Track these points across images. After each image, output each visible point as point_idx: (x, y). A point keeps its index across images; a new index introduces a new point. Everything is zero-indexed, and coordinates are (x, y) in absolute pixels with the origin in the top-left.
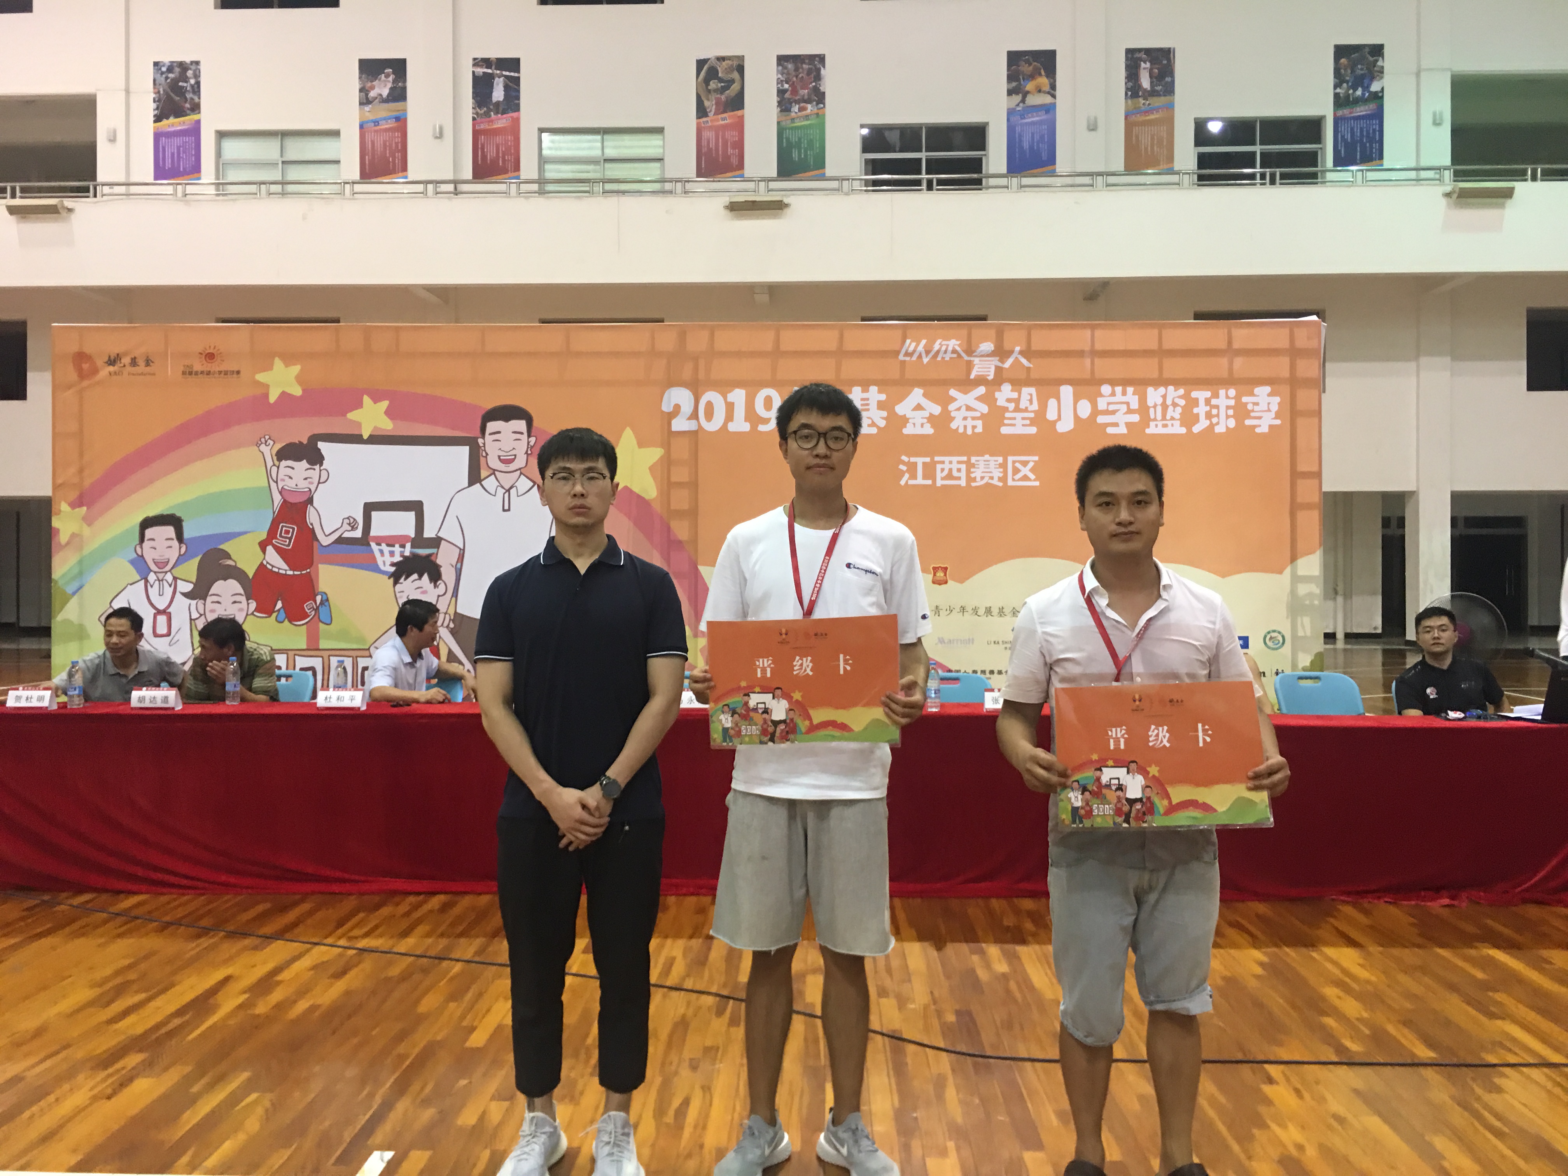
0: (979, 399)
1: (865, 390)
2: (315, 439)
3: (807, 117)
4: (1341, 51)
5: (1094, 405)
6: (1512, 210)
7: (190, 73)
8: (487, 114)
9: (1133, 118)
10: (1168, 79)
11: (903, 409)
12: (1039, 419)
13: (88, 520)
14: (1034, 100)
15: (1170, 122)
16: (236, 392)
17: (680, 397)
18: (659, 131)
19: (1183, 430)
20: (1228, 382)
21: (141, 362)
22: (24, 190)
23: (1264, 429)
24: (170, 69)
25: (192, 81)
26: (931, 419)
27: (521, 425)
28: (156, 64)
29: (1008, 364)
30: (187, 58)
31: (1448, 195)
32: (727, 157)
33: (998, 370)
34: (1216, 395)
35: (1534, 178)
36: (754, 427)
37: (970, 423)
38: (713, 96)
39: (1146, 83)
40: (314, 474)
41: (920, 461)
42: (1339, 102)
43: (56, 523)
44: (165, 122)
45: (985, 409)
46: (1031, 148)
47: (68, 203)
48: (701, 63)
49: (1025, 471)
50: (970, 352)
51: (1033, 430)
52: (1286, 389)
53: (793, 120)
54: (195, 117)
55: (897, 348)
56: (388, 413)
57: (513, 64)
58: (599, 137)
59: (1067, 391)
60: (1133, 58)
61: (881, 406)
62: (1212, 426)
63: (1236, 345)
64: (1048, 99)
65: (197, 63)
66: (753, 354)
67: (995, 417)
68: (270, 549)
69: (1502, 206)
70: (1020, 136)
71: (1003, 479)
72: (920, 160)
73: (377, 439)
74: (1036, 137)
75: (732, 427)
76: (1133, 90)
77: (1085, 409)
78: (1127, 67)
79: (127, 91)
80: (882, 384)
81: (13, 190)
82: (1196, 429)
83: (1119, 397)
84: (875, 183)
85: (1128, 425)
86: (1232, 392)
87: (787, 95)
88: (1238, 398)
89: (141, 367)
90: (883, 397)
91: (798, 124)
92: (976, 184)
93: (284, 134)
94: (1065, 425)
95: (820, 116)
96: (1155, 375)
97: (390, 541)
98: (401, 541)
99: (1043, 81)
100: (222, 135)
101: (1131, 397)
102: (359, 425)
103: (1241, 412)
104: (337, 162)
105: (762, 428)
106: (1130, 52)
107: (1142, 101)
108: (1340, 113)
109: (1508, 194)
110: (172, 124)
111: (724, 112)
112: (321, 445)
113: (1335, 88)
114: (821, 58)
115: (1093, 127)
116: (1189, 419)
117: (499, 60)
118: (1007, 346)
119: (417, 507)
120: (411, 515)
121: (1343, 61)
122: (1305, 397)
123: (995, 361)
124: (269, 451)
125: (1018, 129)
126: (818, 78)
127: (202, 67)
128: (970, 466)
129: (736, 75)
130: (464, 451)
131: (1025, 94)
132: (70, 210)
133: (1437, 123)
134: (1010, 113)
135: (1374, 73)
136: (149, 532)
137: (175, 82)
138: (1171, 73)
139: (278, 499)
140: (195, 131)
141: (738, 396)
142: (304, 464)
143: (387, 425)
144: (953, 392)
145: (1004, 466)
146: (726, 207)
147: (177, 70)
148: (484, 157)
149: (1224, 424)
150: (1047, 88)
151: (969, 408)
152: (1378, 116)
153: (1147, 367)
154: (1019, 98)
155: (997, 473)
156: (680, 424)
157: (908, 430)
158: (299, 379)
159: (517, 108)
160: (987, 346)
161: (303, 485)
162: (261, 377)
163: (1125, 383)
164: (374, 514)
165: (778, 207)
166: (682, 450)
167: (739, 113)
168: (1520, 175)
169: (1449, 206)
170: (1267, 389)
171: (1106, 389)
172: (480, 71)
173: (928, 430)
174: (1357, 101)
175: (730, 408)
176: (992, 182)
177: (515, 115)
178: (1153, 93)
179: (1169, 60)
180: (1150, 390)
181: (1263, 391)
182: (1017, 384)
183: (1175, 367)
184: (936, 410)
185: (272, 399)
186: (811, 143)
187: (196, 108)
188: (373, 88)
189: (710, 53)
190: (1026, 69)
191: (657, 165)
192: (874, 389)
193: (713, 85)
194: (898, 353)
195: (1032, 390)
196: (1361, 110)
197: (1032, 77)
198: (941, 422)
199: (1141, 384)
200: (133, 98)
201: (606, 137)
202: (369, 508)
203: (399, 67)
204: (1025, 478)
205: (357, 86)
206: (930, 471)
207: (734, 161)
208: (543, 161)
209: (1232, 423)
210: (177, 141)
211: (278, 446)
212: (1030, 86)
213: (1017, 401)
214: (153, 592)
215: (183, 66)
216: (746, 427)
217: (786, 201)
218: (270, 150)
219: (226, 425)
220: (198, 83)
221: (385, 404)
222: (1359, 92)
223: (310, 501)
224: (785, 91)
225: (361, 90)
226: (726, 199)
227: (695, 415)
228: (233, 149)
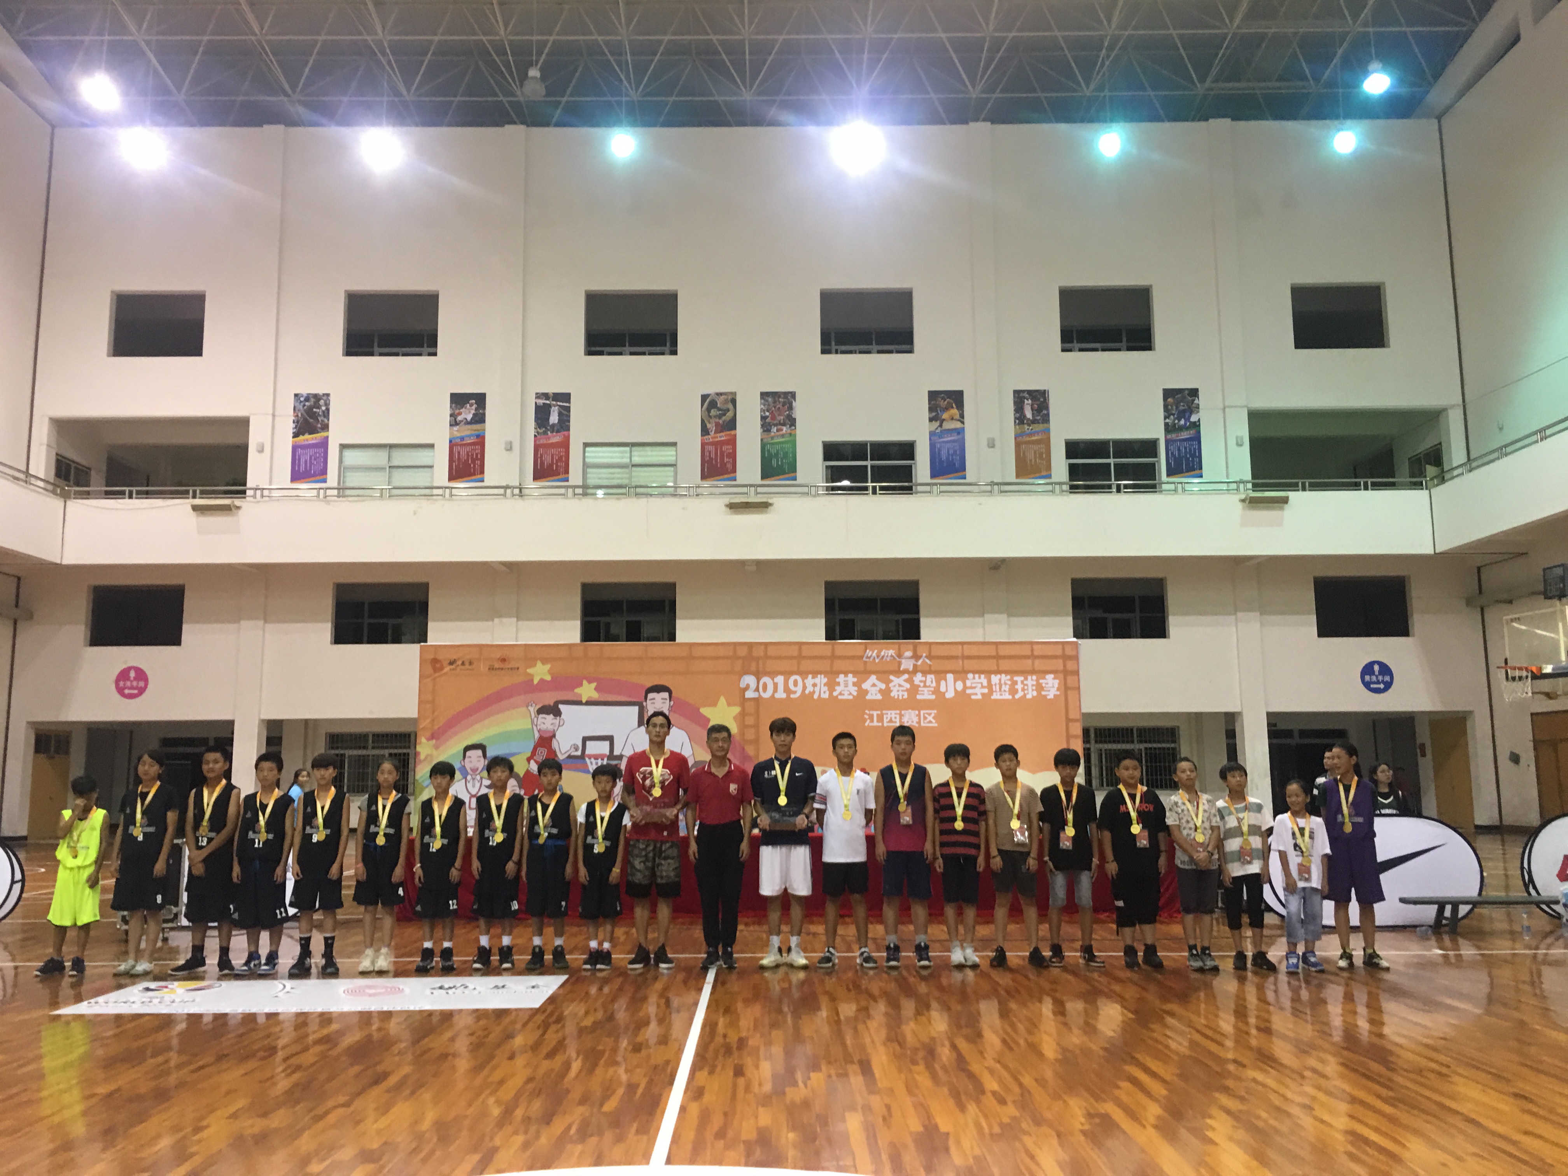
0: (906, 681)
1: (846, 676)
2: (557, 703)
3: (783, 436)
4: (1168, 393)
5: (964, 684)
6: (1288, 512)
7: (322, 402)
8: (545, 433)
9: (1020, 439)
10: (1045, 412)
11: (865, 686)
12: (937, 691)
13: (436, 747)
14: (947, 425)
15: (1047, 442)
16: (517, 679)
17: (749, 680)
18: (674, 444)
19: (1010, 697)
20: (1033, 672)
21: (467, 663)
22: (202, 492)
23: (1051, 696)
24: (307, 399)
25: (324, 408)
26: (881, 691)
27: (666, 695)
28: (296, 395)
29: (919, 663)
30: (320, 391)
31: (1243, 501)
32: (724, 464)
33: (915, 666)
34: (1026, 679)
35: (1304, 489)
36: (788, 696)
37: (901, 693)
38: (713, 421)
39: (1029, 414)
40: (557, 721)
41: (875, 713)
42: (1168, 429)
43: (418, 749)
44: (301, 437)
45: (908, 686)
46: (948, 458)
47: (237, 502)
48: (704, 398)
49: (930, 718)
50: (900, 656)
51: (933, 697)
52: (1061, 676)
53: (772, 438)
54: (324, 434)
55: (861, 654)
56: (596, 689)
57: (566, 397)
58: (628, 449)
59: (950, 677)
60: (1019, 397)
61: (854, 684)
62: (1025, 695)
63: (1036, 653)
64: (958, 425)
65: (328, 395)
66: (786, 658)
67: (914, 690)
68: (532, 762)
69: (1282, 509)
70: (940, 450)
71: (919, 723)
72: (866, 467)
73: (590, 703)
74: (951, 452)
75: (777, 696)
76: (1020, 419)
77: (960, 686)
78: (1015, 403)
79: (274, 416)
80: (855, 673)
81: (194, 492)
82: (1017, 696)
83: (977, 680)
84: (834, 489)
85: (983, 694)
86: (1034, 677)
87: (768, 420)
88: (1037, 680)
89: (467, 666)
90: (855, 680)
91: (775, 441)
92: (908, 490)
93: (392, 446)
94: (950, 695)
95: (792, 435)
96: (995, 668)
97: (596, 757)
98: (602, 757)
99: (955, 412)
100: (343, 447)
101: (983, 680)
102: (580, 695)
103: (1039, 688)
104: (431, 467)
105: (792, 696)
106: (1016, 392)
107: (1026, 427)
108: (1169, 437)
109: (1285, 500)
110: (307, 438)
111: (721, 431)
112: (561, 707)
113: (1165, 418)
114: (793, 395)
115: (991, 444)
116: (1013, 691)
117: (555, 394)
118: (919, 653)
119: (610, 739)
120: (607, 743)
121: (1170, 400)
122: (1071, 680)
123: (912, 662)
124: (533, 710)
125: (938, 446)
126: (791, 408)
127: (332, 398)
128: (901, 716)
129: (730, 406)
130: (636, 709)
131: (942, 421)
132: (238, 508)
133: (1239, 444)
134: (932, 434)
135: (1193, 408)
136: (468, 753)
137: (310, 408)
138: (1047, 408)
139: (537, 735)
140: (324, 444)
141: (780, 679)
142: (551, 716)
143: (595, 696)
144: (892, 677)
145: (919, 715)
146: (727, 506)
147: (312, 400)
148: (542, 463)
149: (1031, 694)
150: (958, 417)
151: (900, 686)
152: (1197, 438)
153: (991, 664)
154: (938, 423)
155: (916, 719)
156: (750, 694)
157: (869, 697)
158: (550, 672)
159: (568, 429)
160: (909, 654)
161: (551, 728)
162: (529, 671)
163: (980, 672)
164: (588, 743)
165: (764, 506)
166: (750, 708)
167: (733, 432)
168: (1293, 487)
169: (1244, 508)
170: (1052, 676)
171: (970, 676)
172: (541, 402)
173: (879, 697)
174: (1181, 429)
175: (776, 686)
176: (920, 488)
177: (566, 433)
178: (1034, 421)
179: (1045, 398)
180: (993, 676)
181: (1050, 677)
182: (925, 673)
183: (1005, 664)
184: (883, 686)
185: (536, 682)
186: (786, 455)
187: (326, 427)
188: (460, 414)
189: (711, 390)
190: (943, 404)
191: (672, 469)
192: (850, 676)
193: (714, 412)
194: (862, 657)
195: (932, 676)
196: (1185, 435)
197: (947, 409)
198: (886, 693)
199: (988, 673)
200: (277, 419)
201: (634, 449)
202: (585, 740)
203: (480, 399)
204: (930, 722)
205: (448, 412)
206: (880, 718)
207: (729, 466)
208: (586, 466)
209: (1035, 693)
210: (311, 452)
211: (538, 707)
212: (945, 416)
213: (925, 682)
214: (469, 785)
215: (317, 397)
216: (784, 696)
217: (770, 501)
218: (380, 458)
219: (511, 696)
220: (328, 410)
221: (594, 685)
222: (1182, 422)
223: (554, 736)
224: (767, 417)
225: (451, 416)
226: (727, 500)
227: (757, 689)
228: (352, 457)
